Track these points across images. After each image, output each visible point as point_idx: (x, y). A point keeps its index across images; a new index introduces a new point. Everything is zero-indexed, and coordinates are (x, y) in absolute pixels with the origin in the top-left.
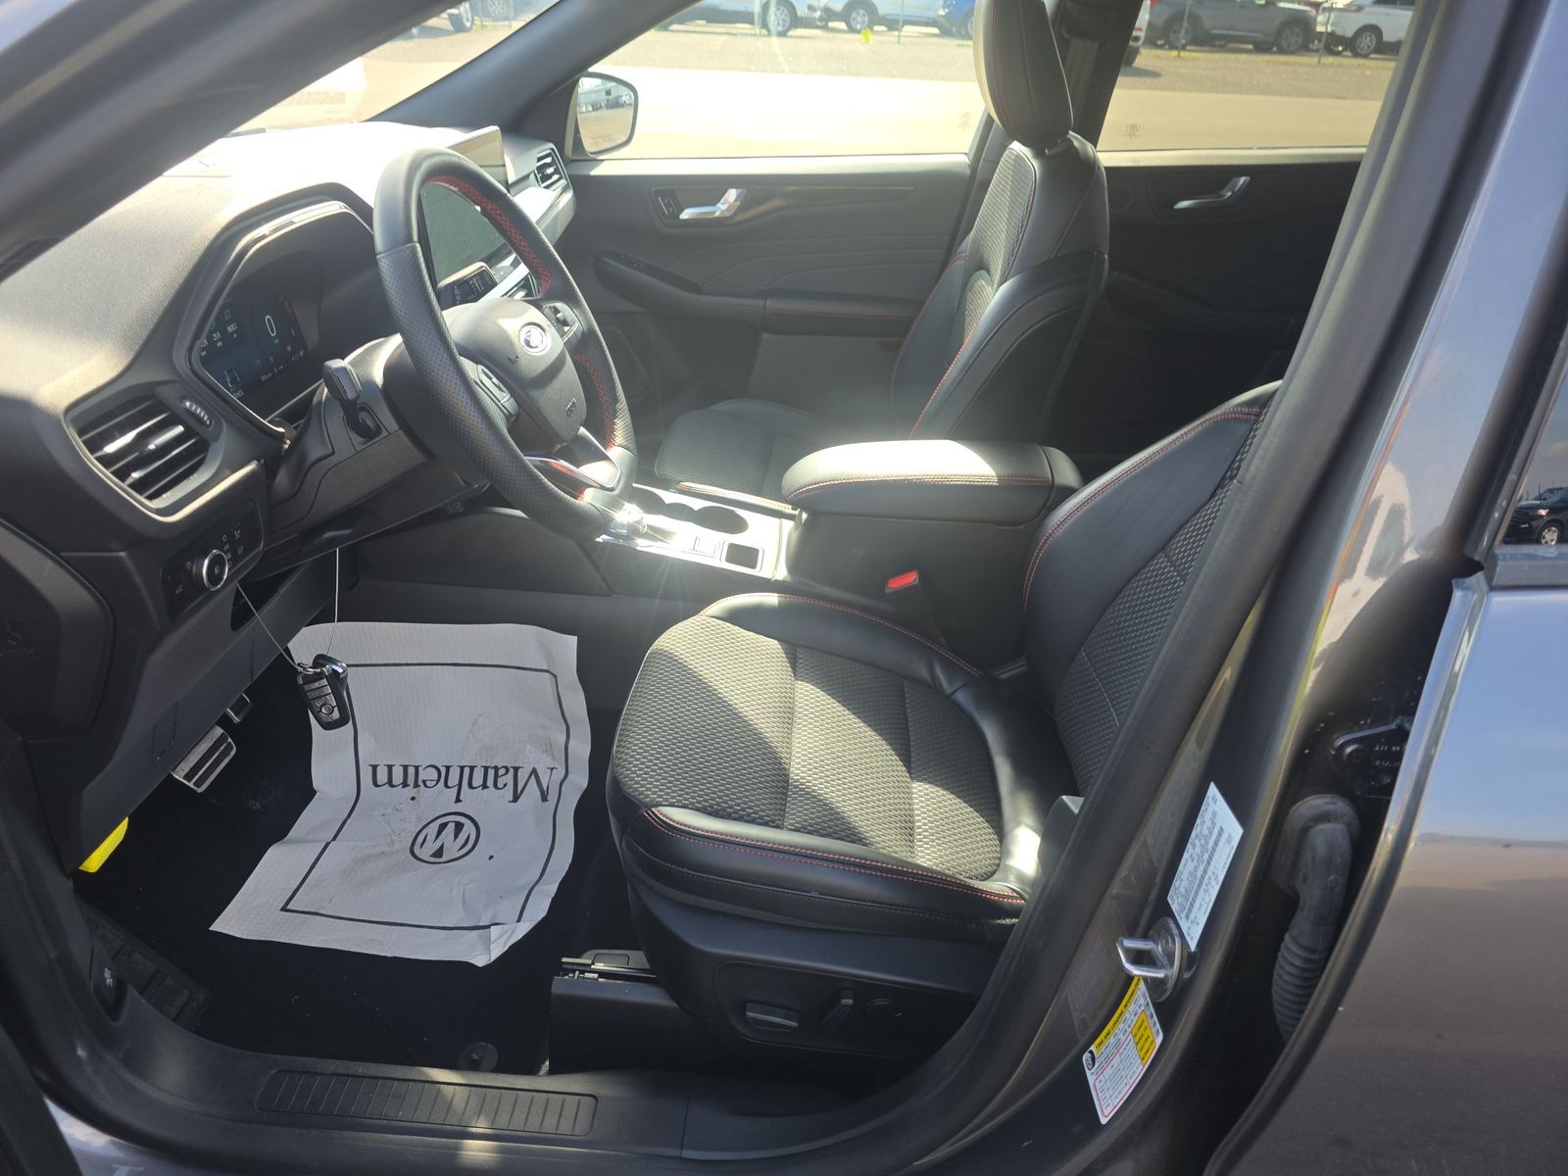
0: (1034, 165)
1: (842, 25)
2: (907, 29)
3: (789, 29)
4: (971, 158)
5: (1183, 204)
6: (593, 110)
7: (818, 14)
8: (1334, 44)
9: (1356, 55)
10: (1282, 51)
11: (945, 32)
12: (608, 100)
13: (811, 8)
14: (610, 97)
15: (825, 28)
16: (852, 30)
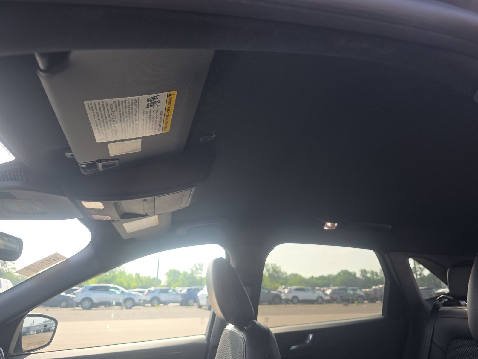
0: (241, 335)
1: (150, 305)
2: (171, 305)
3: (132, 306)
4: (207, 336)
5: (294, 347)
6: (36, 333)
7: (142, 302)
8: (287, 301)
9: (294, 303)
10: (275, 304)
11: (182, 305)
12: (44, 329)
13: (140, 300)
14: (46, 328)
15: (144, 306)
16: (153, 306)
